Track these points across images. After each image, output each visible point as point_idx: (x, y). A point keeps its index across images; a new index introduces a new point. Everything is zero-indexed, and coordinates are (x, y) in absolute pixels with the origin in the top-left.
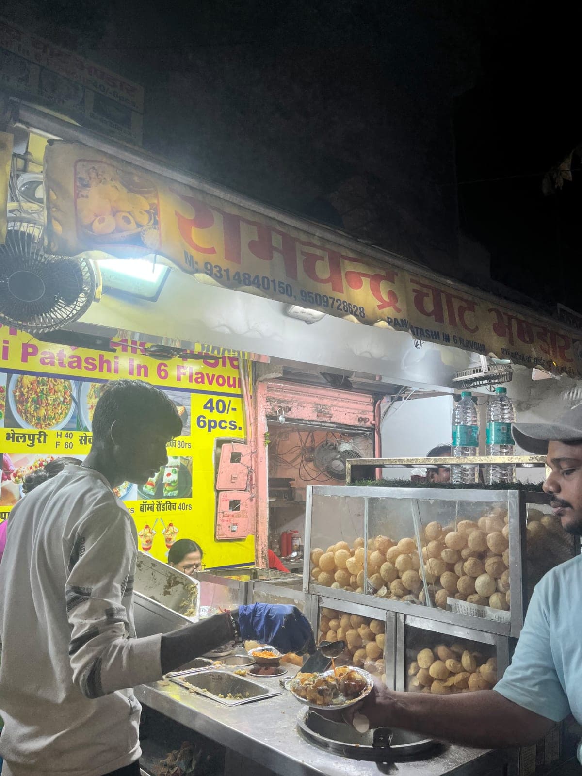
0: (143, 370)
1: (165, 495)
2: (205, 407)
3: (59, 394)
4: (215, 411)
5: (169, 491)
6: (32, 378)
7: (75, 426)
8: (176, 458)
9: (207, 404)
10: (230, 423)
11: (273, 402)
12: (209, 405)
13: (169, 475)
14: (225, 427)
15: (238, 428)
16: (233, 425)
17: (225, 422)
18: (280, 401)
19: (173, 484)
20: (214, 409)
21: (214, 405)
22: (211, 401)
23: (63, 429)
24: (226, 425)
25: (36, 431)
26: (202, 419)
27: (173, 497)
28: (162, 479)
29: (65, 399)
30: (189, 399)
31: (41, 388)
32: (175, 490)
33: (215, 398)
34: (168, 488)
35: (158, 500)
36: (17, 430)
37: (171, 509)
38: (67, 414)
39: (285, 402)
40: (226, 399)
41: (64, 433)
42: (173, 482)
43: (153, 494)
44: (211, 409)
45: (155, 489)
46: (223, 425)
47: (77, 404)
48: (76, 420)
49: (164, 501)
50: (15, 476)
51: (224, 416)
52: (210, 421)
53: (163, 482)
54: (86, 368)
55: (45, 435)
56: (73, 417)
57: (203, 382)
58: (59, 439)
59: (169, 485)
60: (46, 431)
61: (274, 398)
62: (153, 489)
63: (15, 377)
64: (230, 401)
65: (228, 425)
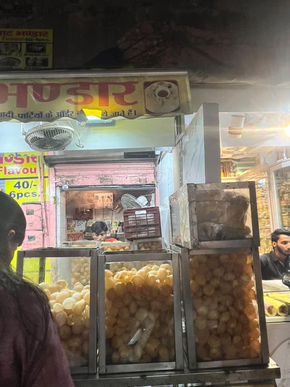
2: (15, 186)
4: (22, 188)
9: (16, 184)
10: (32, 193)
11: (62, 178)
12: (17, 185)
14: (29, 196)
15: (38, 195)
16: (34, 194)
17: (28, 193)
18: (68, 177)
20: (21, 187)
21: (21, 185)
22: (19, 183)
24: (29, 195)
26: (12, 193)
30: (4, 183)
33: (22, 181)
39: (72, 177)
40: (29, 181)
44: (19, 187)
46: (27, 195)
51: (28, 190)
52: (18, 194)
61: (63, 176)
64: (32, 181)
65: (31, 195)
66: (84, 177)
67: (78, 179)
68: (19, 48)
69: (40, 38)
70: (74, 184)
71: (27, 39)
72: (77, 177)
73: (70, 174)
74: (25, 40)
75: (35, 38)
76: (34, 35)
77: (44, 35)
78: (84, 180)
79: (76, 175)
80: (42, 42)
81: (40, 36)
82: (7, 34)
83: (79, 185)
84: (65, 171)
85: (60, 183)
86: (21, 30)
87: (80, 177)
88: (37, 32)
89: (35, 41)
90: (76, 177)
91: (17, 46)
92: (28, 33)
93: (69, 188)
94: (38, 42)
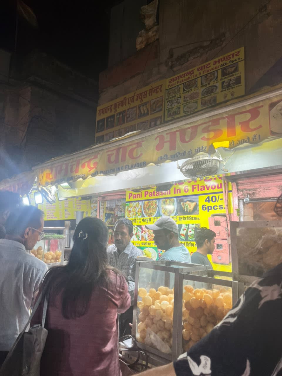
0: (179, 191)
1: (189, 239)
2: (206, 201)
3: (154, 205)
4: (211, 202)
5: (190, 238)
6: (147, 201)
7: (158, 215)
8: (193, 224)
9: (207, 199)
10: (219, 206)
11: (244, 191)
12: (207, 200)
13: (190, 232)
14: (217, 209)
15: (223, 208)
16: (221, 207)
17: (216, 206)
18: (250, 190)
19: (192, 236)
20: (210, 201)
21: (210, 199)
22: (208, 197)
23: (155, 216)
24: (217, 207)
25: (148, 218)
26: (204, 206)
27: (192, 241)
28: (188, 233)
29: (155, 206)
30: (198, 198)
31: (149, 204)
32: (193, 238)
33: (211, 196)
34: (190, 237)
35: (186, 242)
36: (144, 218)
37: (192, 246)
38: (156, 211)
39: (254, 190)
40: (217, 195)
41: (155, 217)
42: (192, 234)
43: (184, 239)
44: (209, 201)
45: (185, 237)
46: (215, 208)
47: (159, 208)
48: (158, 213)
49: (189, 242)
50: (144, 232)
51: (216, 203)
52: (208, 207)
53: (188, 234)
54: (161, 195)
55: (151, 219)
56: (158, 212)
57: (204, 190)
58: (154, 220)
59: (191, 236)
60: (151, 217)
61: (245, 189)
62: (184, 237)
63: (143, 202)
64: (219, 196)
65: (218, 207)
66: (266, 189)
67: (259, 192)
68: (216, 75)
69: (232, 59)
70: (256, 197)
71: (222, 65)
72: (259, 189)
73: (252, 187)
74: (221, 66)
75: (228, 61)
76: (228, 59)
77: (236, 55)
78: (265, 193)
79: (257, 187)
80: (235, 62)
81: (233, 57)
82: (207, 67)
83: (261, 197)
84: (246, 185)
85: (242, 196)
86: (216, 59)
87: (261, 189)
88: (230, 55)
89: (229, 64)
90: (257, 190)
91: (214, 74)
92: (223, 59)
93: (250, 201)
94: (232, 63)
